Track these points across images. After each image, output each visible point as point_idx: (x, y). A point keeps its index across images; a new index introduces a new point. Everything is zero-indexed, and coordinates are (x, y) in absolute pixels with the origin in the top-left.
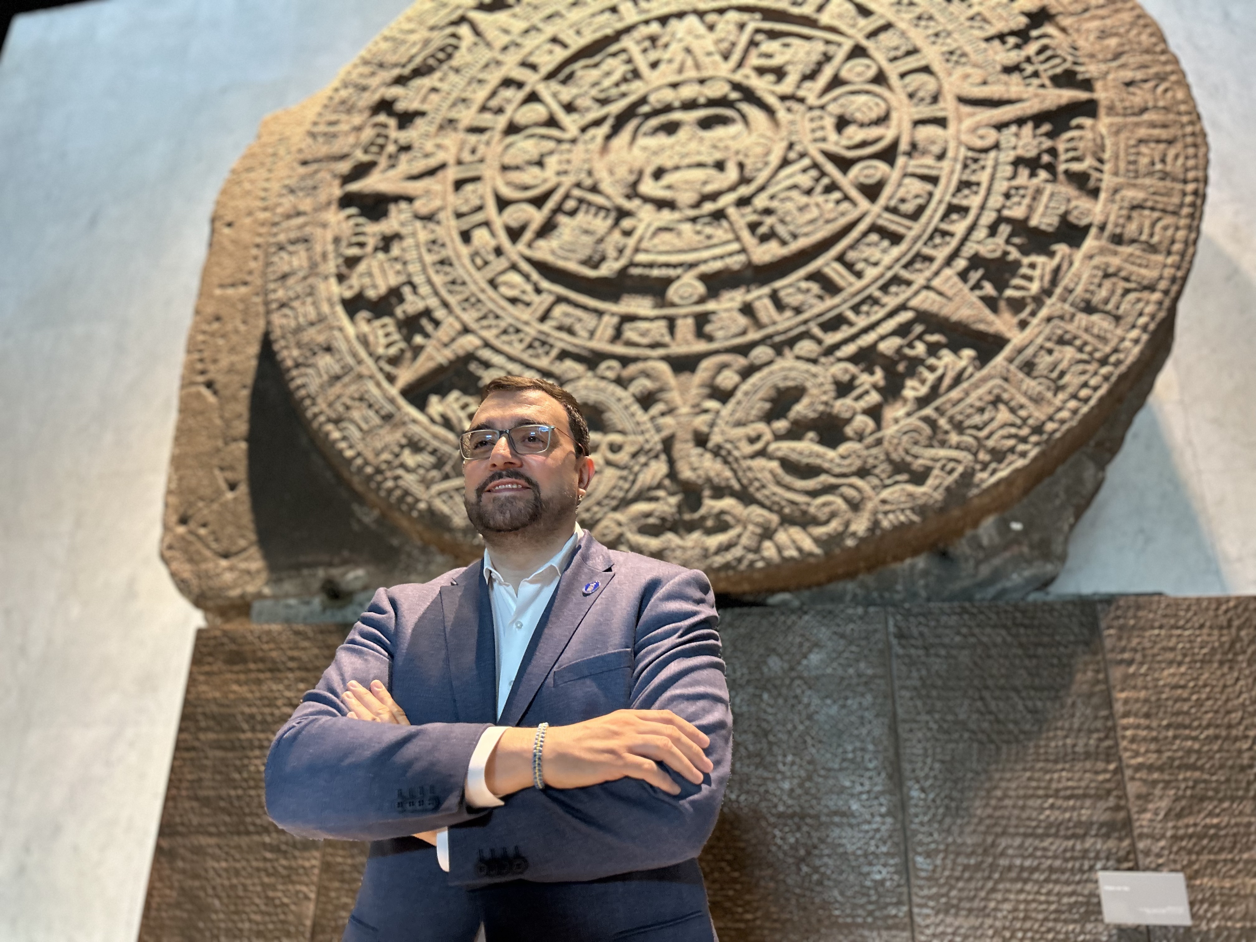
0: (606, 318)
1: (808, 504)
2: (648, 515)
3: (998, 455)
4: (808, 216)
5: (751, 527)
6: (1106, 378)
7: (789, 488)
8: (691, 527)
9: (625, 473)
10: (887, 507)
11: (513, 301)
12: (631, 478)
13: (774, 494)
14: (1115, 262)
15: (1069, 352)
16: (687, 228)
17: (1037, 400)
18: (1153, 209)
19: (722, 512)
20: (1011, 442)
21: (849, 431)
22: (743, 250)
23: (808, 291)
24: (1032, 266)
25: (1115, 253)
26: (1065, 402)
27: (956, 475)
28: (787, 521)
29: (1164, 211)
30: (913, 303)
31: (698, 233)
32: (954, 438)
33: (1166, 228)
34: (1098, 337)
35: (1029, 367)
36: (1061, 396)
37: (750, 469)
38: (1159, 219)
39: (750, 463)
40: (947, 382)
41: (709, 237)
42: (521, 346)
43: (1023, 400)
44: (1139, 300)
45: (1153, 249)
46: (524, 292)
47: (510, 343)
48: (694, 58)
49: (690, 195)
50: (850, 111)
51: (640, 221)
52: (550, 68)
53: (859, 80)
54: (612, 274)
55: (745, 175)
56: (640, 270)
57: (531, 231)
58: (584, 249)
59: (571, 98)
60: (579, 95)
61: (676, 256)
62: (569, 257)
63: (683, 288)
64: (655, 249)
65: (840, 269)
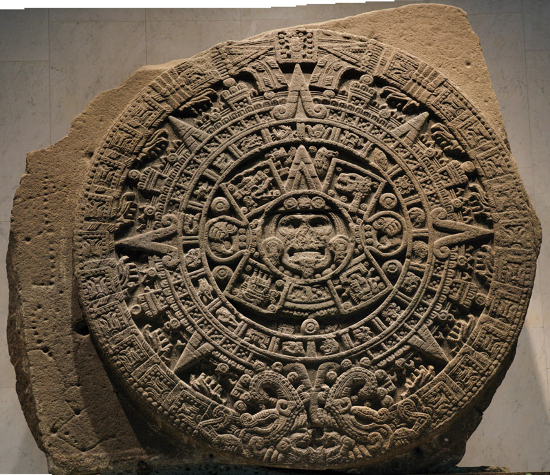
0: (274, 338)
1: (367, 435)
2: (300, 439)
3: (441, 416)
4: (366, 289)
5: (344, 445)
6: (483, 382)
7: (359, 428)
8: (318, 444)
9: (290, 418)
10: (398, 437)
11: (226, 324)
12: (292, 421)
13: (353, 430)
14: (492, 326)
15: (470, 370)
16: (308, 288)
17: (456, 391)
18: (509, 300)
19: (332, 438)
20: (445, 410)
21: (383, 402)
22: (335, 305)
23: (366, 331)
24: (459, 325)
25: (493, 322)
26: (467, 393)
27: (424, 424)
28: (358, 443)
29: (513, 301)
30: (410, 341)
31: (314, 293)
32: (424, 408)
33: (513, 310)
34: (482, 363)
35: (454, 376)
36: (466, 390)
37: (343, 419)
38: (511, 305)
39: (343, 416)
40: (422, 381)
41: (320, 296)
42: (234, 351)
43: (451, 391)
44: (499, 346)
45: (507, 321)
46: (231, 320)
47: (228, 349)
48: (305, 177)
49: (309, 269)
50: (385, 227)
51: (285, 281)
52: (227, 172)
53: (388, 207)
54: (274, 312)
55: (335, 259)
56: (287, 311)
57: (229, 282)
58: (259, 296)
59: (241, 196)
60: (246, 195)
61: (304, 305)
62: (252, 300)
63: (310, 324)
64: (294, 300)
65: (380, 320)
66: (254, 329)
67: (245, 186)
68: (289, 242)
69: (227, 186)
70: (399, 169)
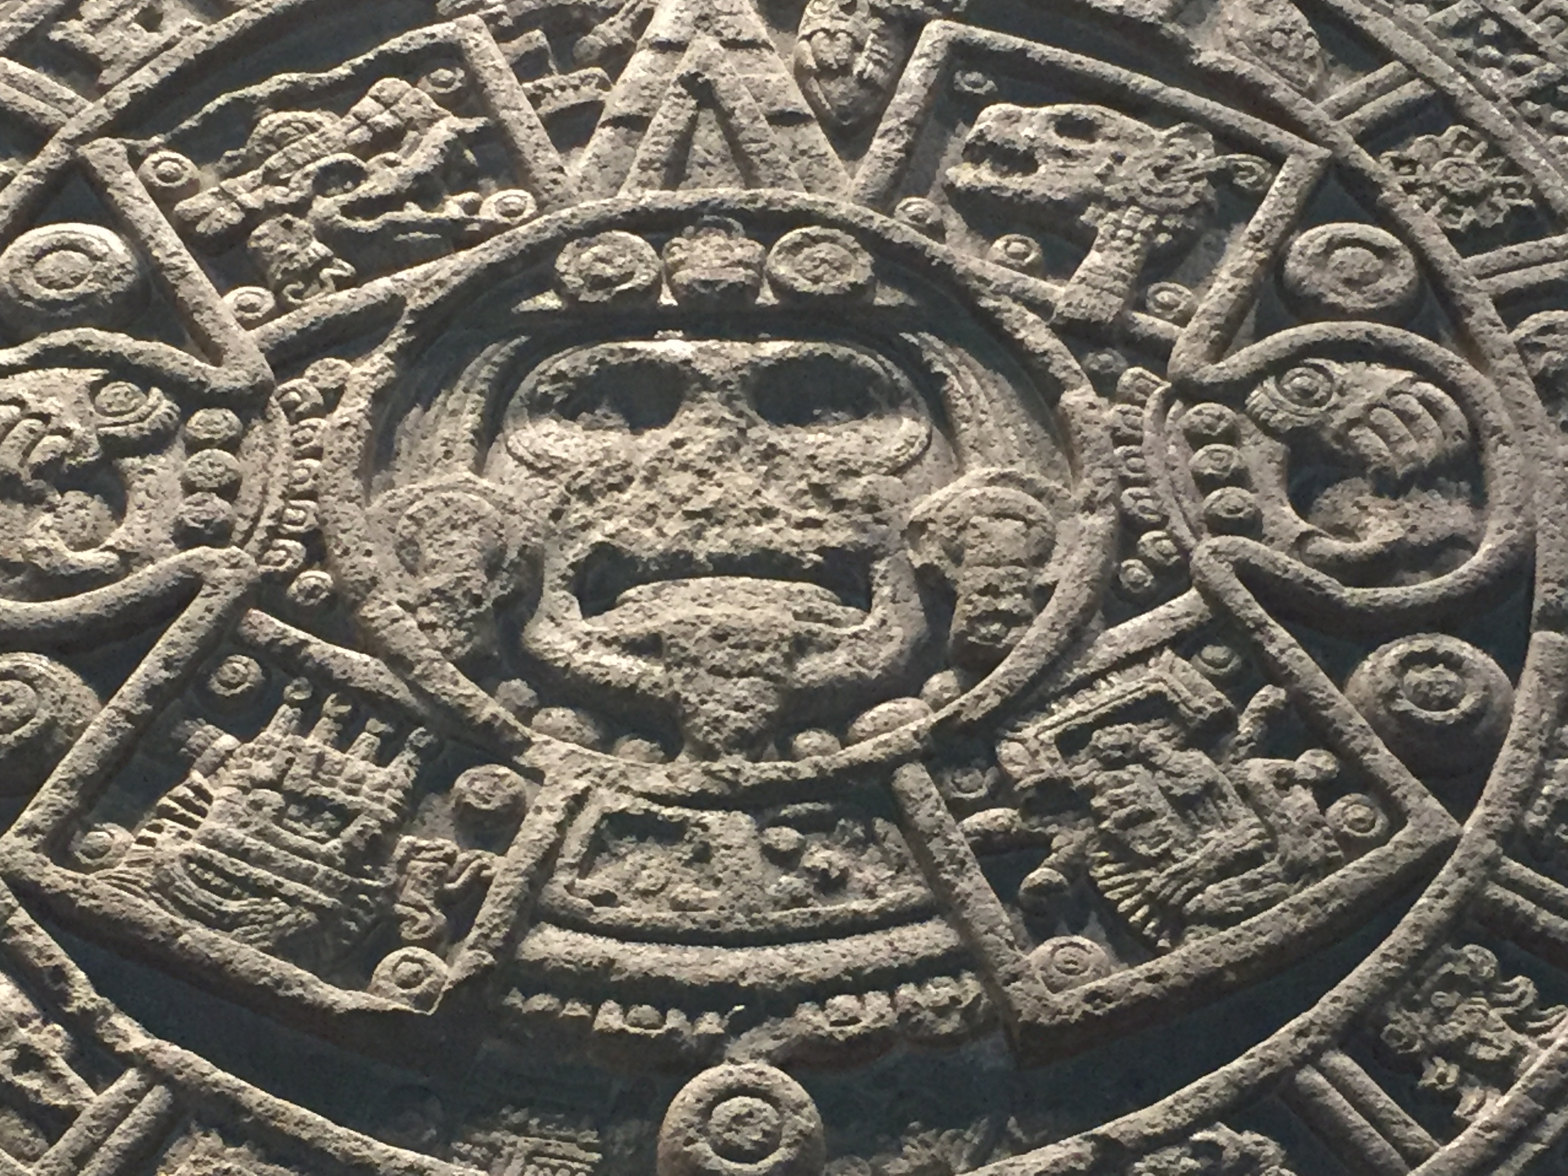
31: (783, 860)
41: (829, 885)
46: (28, 1062)
48: (725, 117)
49: (740, 689)
50: (1339, 419)
51: (535, 775)
52: (145, 78)
53: (1353, 300)
54: (423, 1001)
55: (958, 624)
56: (541, 1002)
57: (60, 772)
58: (305, 877)
59: (236, 217)
60: (272, 209)
61: (693, 954)
62: (232, 906)
63: (737, 1104)
64: (605, 914)
65: (1364, 1080)
66: (231, 1137)
67: (273, 161)
68: (579, 512)
69: (135, 159)
70: (1411, 90)
